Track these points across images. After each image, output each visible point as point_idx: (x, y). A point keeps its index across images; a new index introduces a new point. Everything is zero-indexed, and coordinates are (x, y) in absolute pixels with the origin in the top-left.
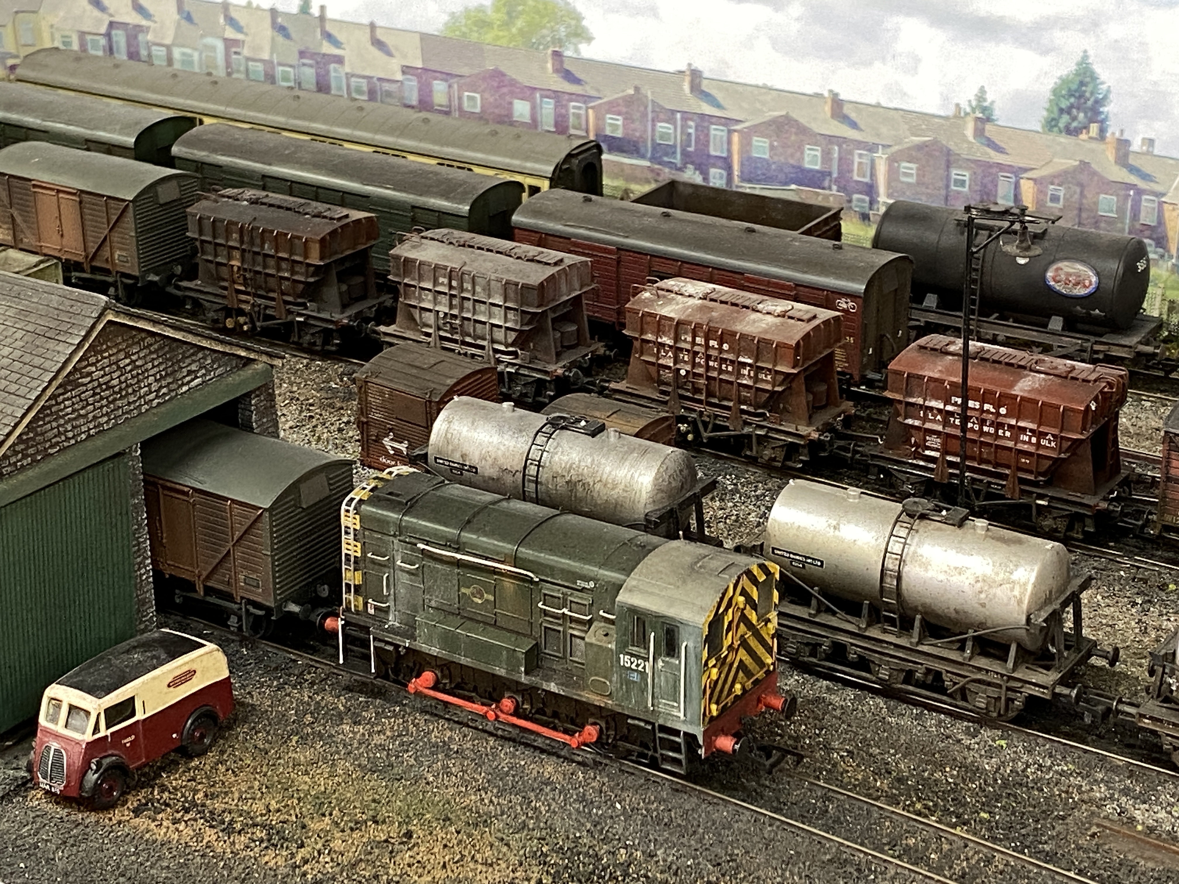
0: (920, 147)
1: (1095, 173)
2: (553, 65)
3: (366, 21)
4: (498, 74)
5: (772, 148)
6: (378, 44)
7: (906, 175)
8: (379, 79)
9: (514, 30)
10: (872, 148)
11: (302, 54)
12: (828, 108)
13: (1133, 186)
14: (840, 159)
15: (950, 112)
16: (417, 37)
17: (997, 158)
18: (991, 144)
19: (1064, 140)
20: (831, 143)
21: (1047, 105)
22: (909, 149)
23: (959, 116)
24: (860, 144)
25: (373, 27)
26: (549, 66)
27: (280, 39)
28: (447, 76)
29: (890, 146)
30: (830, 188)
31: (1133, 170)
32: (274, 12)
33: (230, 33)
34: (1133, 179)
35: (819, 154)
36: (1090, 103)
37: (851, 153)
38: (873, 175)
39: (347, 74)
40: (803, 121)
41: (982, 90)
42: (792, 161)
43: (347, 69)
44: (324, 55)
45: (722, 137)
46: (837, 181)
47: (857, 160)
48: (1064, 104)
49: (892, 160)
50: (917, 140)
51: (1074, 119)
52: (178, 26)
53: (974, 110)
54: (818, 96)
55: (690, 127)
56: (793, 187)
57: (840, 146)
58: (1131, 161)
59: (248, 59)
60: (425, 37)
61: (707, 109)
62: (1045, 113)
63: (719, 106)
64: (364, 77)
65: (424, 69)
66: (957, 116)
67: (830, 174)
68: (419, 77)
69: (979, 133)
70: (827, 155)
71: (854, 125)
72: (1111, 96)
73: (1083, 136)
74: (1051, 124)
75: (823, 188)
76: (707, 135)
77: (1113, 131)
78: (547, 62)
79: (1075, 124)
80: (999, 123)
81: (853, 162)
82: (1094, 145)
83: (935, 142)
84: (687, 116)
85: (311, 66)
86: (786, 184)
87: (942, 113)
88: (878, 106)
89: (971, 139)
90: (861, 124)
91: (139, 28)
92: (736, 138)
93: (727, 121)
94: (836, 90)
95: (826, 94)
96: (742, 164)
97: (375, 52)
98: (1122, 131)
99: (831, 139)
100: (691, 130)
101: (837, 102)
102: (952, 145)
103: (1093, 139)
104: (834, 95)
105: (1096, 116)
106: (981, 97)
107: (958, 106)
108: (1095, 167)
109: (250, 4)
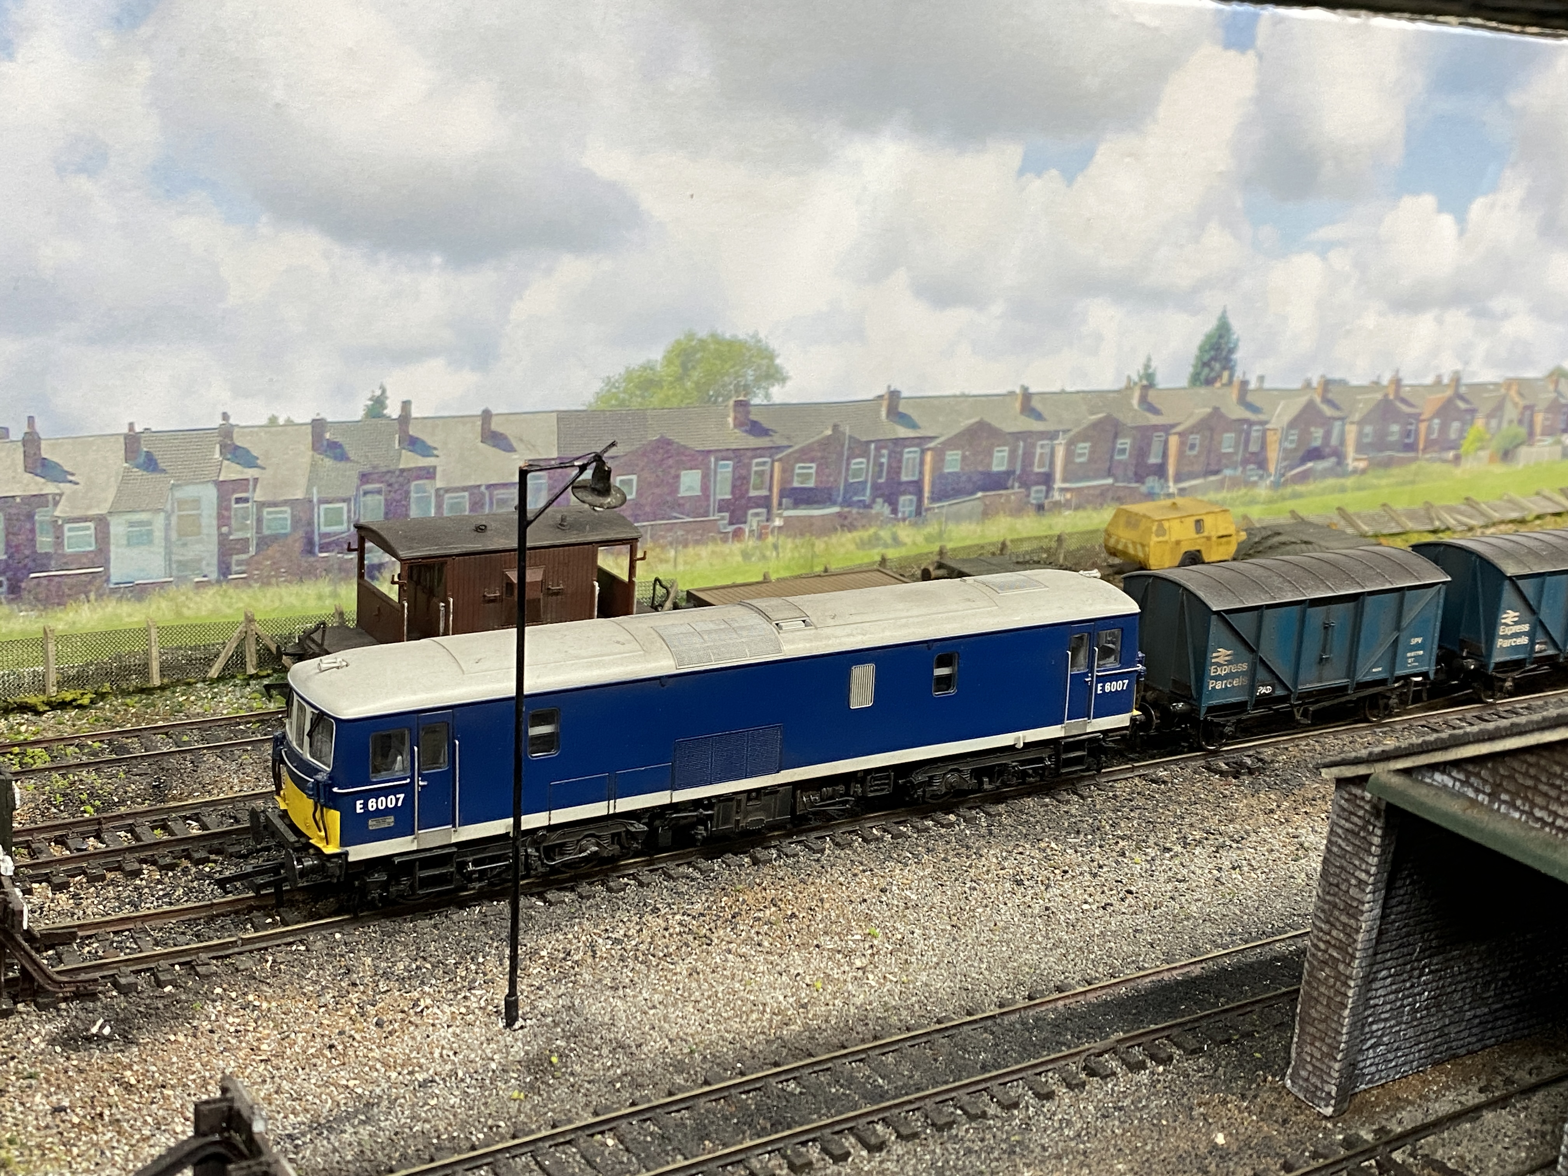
0: (1095, 425)
1: (1222, 417)
2: (735, 418)
5: (964, 458)
6: (494, 438)
7: (1081, 455)
8: (489, 487)
9: (689, 384)
10: (1052, 436)
11: (364, 478)
12: (1017, 405)
13: (1246, 421)
14: (1024, 454)
15: (1122, 384)
16: (554, 419)
17: (1155, 420)
18: (1152, 408)
19: (1203, 391)
20: (1018, 439)
21: (1194, 362)
22: (1086, 429)
24: (1043, 435)
25: (487, 415)
26: (730, 420)
27: (328, 462)
29: (1069, 430)
30: (1012, 487)
31: (1249, 407)
32: (318, 425)
33: (232, 472)
34: (1249, 415)
35: (1006, 454)
36: (1224, 353)
37: (1034, 446)
38: (1052, 463)
39: (438, 490)
40: (996, 423)
41: (1149, 359)
42: (980, 469)
43: (439, 483)
44: (402, 471)
45: (914, 459)
46: (1020, 477)
47: (1039, 451)
48: (1206, 357)
49: (1071, 443)
50: (1094, 418)
51: (1212, 369)
52: (126, 481)
53: (1141, 378)
54: (1012, 394)
55: (883, 456)
56: (980, 494)
57: (1025, 441)
58: (1250, 398)
59: (262, 505)
60: (562, 417)
61: (903, 432)
62: (1191, 370)
63: (914, 426)
64: (464, 489)
65: (560, 459)
66: (1128, 388)
67: (1014, 472)
69: (1143, 400)
70: (1013, 453)
71: (1039, 417)
72: (1240, 344)
73: (1217, 385)
74: (1195, 379)
75: (1007, 488)
76: (900, 461)
77: (1238, 375)
78: (728, 416)
79: (1213, 375)
80: (1161, 386)
81: (1034, 454)
83: (1108, 417)
84: (881, 444)
85: (379, 492)
86: (973, 493)
87: (1116, 387)
88: (1063, 392)
89: (1135, 407)
90: (1045, 414)
91: (38, 500)
92: (928, 457)
93: (920, 441)
94: (1026, 385)
95: (1018, 390)
96: (933, 484)
97: (488, 450)
98: (1244, 373)
99: (1018, 436)
100: (884, 460)
101: (1027, 396)
102: (1120, 416)
103: (1223, 385)
104: (1025, 389)
105: (1228, 364)
106: (1147, 366)
107: (1129, 378)
108: (1223, 410)
109: (273, 420)
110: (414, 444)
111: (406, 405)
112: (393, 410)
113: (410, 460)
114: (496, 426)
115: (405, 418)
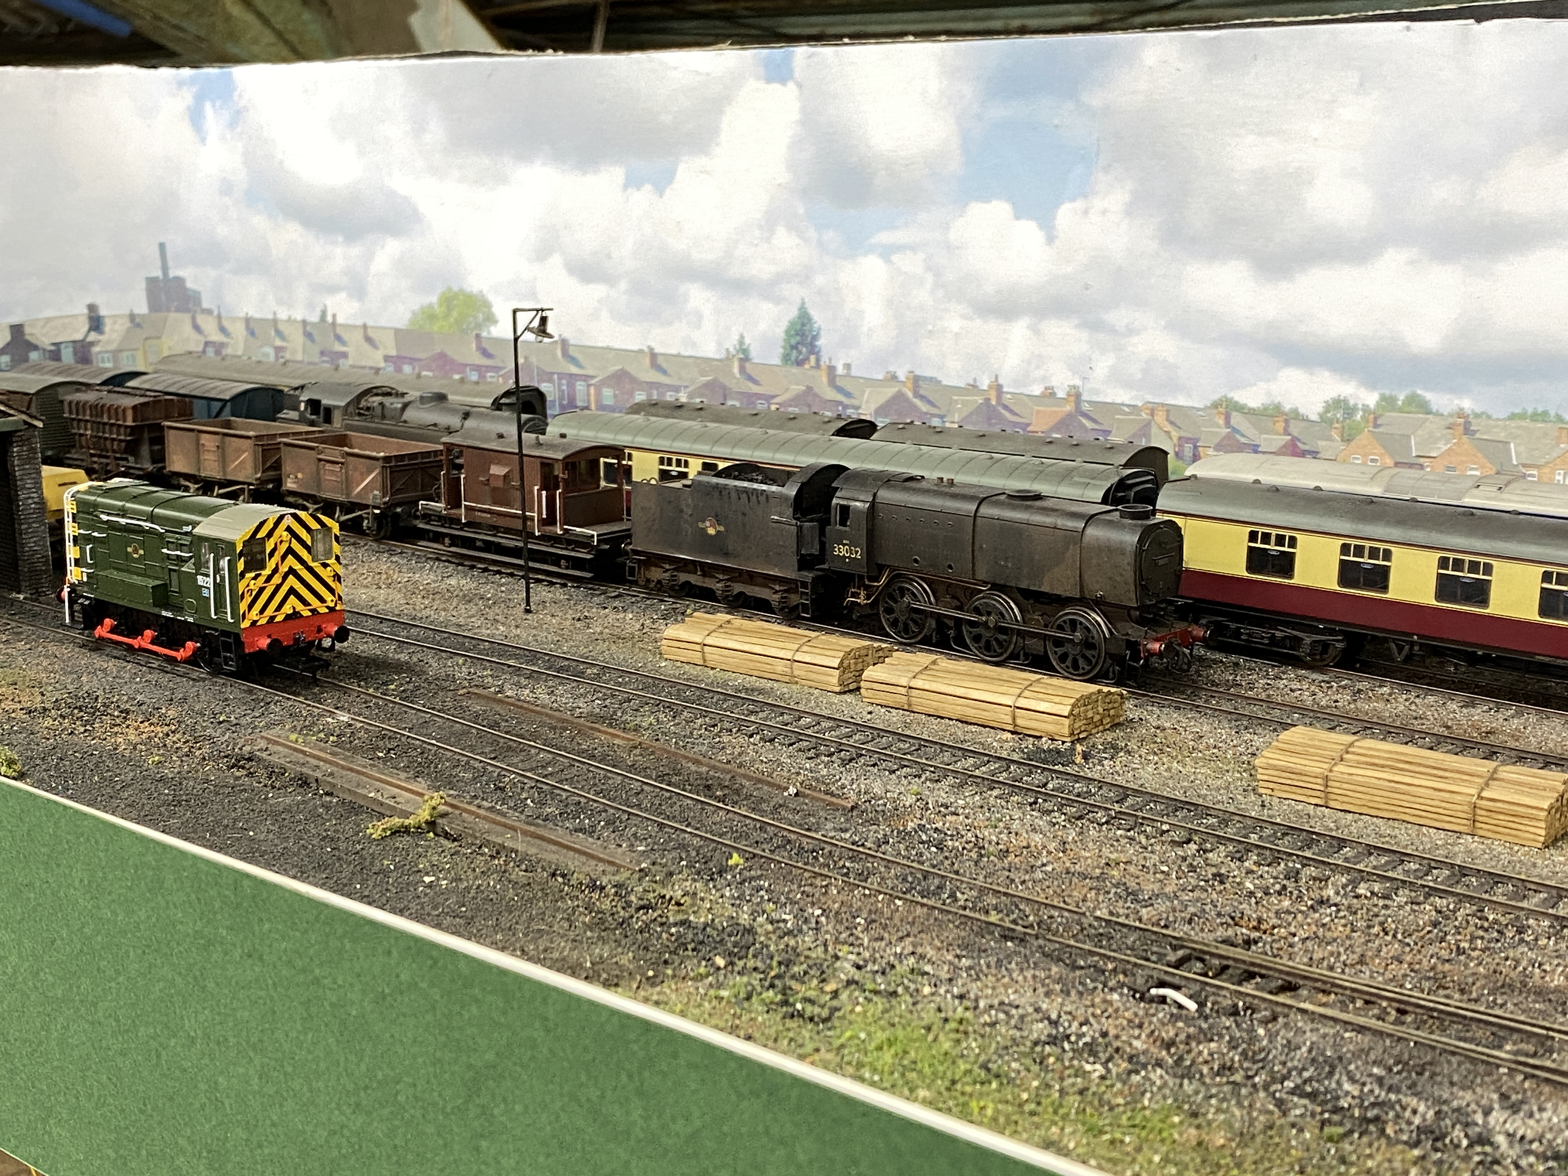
0: (706, 386)
1: (816, 395)
2: (476, 345)
3: (359, 322)
4: (442, 356)
5: (615, 396)
6: (368, 340)
9: (452, 320)
10: (676, 389)
11: (322, 353)
12: (647, 361)
13: (840, 403)
15: (722, 355)
16: (392, 333)
17: (755, 389)
18: (751, 379)
19: (795, 370)
20: (651, 388)
21: (783, 344)
22: (699, 388)
23: (729, 358)
25: (365, 327)
26: (474, 346)
27: (309, 343)
28: (412, 361)
29: (687, 387)
31: (840, 390)
32: (304, 323)
33: (278, 343)
34: (840, 397)
36: (809, 339)
40: (633, 372)
41: (742, 337)
43: (350, 361)
44: (336, 352)
45: (584, 391)
48: (793, 341)
50: (704, 379)
51: (800, 353)
52: (246, 341)
53: (738, 352)
54: (641, 351)
55: (564, 385)
58: (838, 382)
59: (289, 361)
60: (397, 331)
61: (574, 370)
62: (782, 350)
63: (580, 366)
65: (398, 357)
66: (727, 358)
68: (395, 363)
69: (742, 370)
70: (650, 395)
71: (664, 372)
72: (822, 332)
73: (807, 366)
74: (786, 358)
76: (574, 390)
77: (825, 361)
78: (472, 343)
79: (801, 357)
80: (755, 361)
82: (812, 372)
83: (715, 381)
84: (561, 376)
85: (327, 362)
87: (717, 357)
88: (678, 356)
89: (738, 376)
90: (670, 371)
91: (222, 345)
92: (592, 390)
93: (586, 378)
94: (652, 346)
95: (646, 349)
97: (367, 346)
98: (830, 359)
99: (651, 385)
100: (564, 388)
101: (653, 356)
102: (726, 381)
103: (812, 367)
104: (651, 349)
105: (813, 349)
106: (741, 342)
107: (727, 350)
108: (816, 390)
109: (290, 317)
110: (338, 338)
111: (334, 316)
112: (329, 319)
113: (338, 348)
114: (370, 333)
115: (334, 324)
